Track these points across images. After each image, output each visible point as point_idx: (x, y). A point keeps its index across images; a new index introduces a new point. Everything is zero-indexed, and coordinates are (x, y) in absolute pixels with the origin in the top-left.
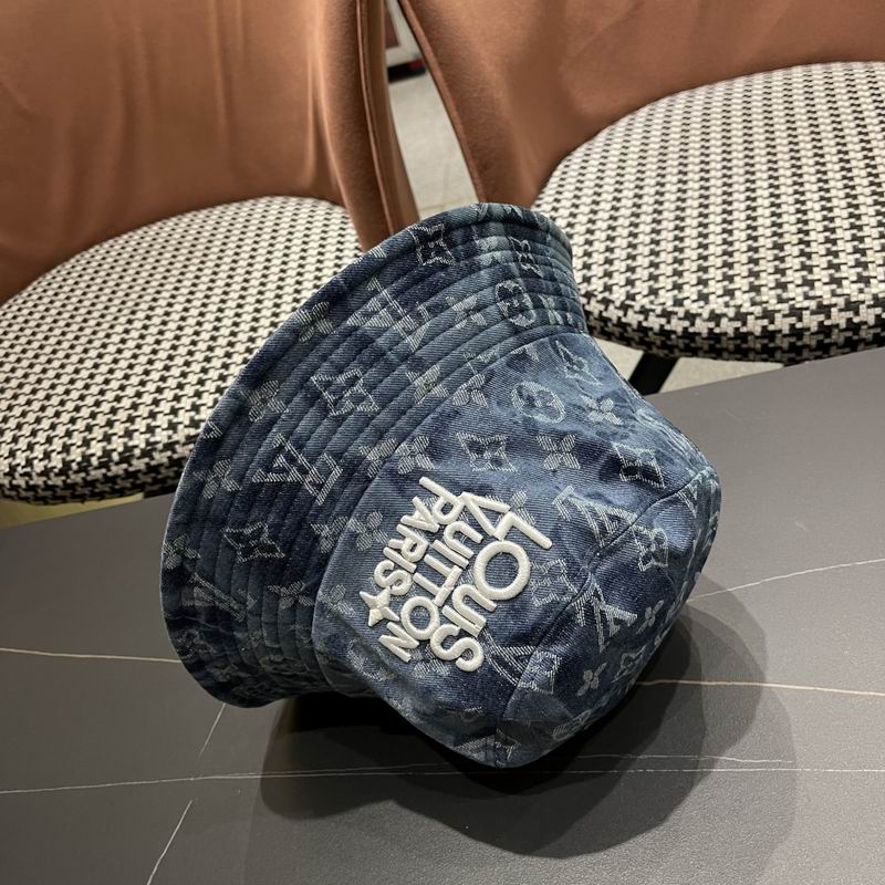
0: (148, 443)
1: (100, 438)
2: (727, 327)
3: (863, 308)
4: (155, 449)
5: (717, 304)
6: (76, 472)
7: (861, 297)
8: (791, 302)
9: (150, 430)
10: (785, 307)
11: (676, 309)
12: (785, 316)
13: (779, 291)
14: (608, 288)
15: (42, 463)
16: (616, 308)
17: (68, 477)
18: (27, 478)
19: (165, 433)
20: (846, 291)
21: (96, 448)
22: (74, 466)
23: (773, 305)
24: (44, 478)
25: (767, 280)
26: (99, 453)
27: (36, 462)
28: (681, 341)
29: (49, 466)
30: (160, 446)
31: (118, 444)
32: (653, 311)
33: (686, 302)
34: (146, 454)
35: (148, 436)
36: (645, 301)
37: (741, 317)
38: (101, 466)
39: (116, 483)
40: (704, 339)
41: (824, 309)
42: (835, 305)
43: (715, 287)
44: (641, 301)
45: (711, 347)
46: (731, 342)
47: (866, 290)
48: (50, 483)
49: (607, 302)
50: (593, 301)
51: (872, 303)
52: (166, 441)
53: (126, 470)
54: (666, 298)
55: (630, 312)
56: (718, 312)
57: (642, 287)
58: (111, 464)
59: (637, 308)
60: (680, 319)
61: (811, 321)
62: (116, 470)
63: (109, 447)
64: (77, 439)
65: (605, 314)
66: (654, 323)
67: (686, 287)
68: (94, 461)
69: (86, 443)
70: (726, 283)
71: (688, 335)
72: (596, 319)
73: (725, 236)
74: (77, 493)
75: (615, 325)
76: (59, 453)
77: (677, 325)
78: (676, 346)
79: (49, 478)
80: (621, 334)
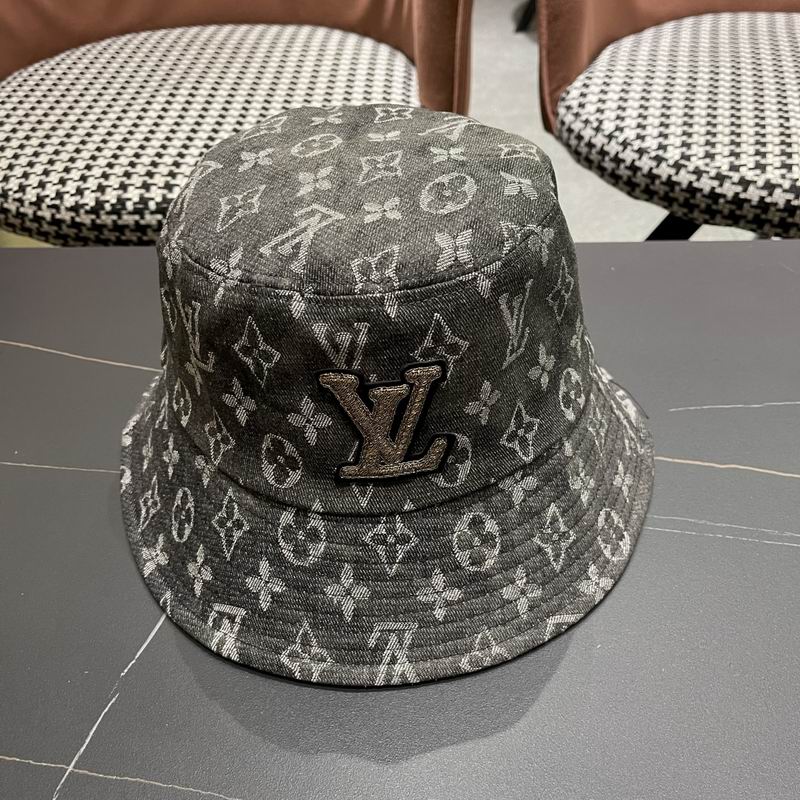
1: (139, 185)
2: (779, 197)
5: (773, 175)
6: (108, 213)
11: (731, 174)
14: (662, 147)
15: (74, 198)
16: (669, 166)
17: (98, 217)
18: (54, 211)
21: (133, 194)
22: (108, 207)
24: (73, 214)
26: (136, 199)
27: (66, 196)
28: (728, 206)
29: (81, 202)
31: (156, 194)
32: (708, 172)
33: (741, 169)
36: (701, 164)
37: (796, 190)
38: (136, 211)
39: (145, 234)
40: (753, 207)
43: (773, 160)
44: (696, 162)
45: (757, 217)
46: (779, 214)
48: (78, 219)
49: (659, 160)
50: (645, 158)
55: (683, 172)
56: (773, 182)
57: (698, 150)
58: (147, 212)
59: (691, 168)
60: (734, 183)
62: (149, 219)
63: (147, 195)
64: (114, 182)
65: (655, 171)
66: (706, 184)
67: (743, 156)
68: (130, 206)
69: (123, 187)
70: (784, 158)
71: (737, 201)
72: (644, 175)
73: (782, 121)
74: (102, 237)
75: (662, 183)
76: (93, 191)
77: (729, 190)
78: (720, 212)
79: (78, 215)
80: (666, 193)
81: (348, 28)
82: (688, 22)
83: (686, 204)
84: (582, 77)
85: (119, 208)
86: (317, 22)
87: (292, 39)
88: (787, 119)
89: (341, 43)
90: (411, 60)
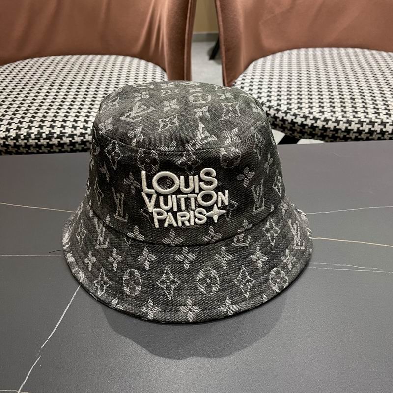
0: (61, 132)
1: (37, 126)
2: (331, 125)
3: (387, 125)
4: (64, 136)
5: (327, 115)
6: (22, 140)
7: (387, 121)
8: (359, 119)
9: (63, 127)
10: (356, 120)
11: (310, 115)
12: (356, 124)
13: (354, 114)
14: (279, 105)
15: (5, 133)
16: (282, 113)
17: (17, 141)
19: (70, 129)
20: (381, 118)
21: (35, 131)
22: (22, 137)
23: (351, 118)
24: (4, 141)
25: (349, 109)
26: (36, 133)
28: (309, 129)
29: (9, 135)
30: (67, 135)
31: (46, 130)
32: (299, 115)
33: (314, 113)
34: (60, 137)
35: (62, 129)
36: (296, 111)
37: (337, 122)
38: (36, 138)
39: (41, 149)
40: (320, 129)
41: (372, 123)
42: (377, 122)
43: (327, 109)
45: (322, 134)
46: (331, 132)
47: (389, 118)
48: (7, 143)
49: (278, 110)
50: (272, 110)
51: (391, 124)
52: (70, 133)
53: (48, 143)
54: (306, 111)
55: (289, 115)
56: (328, 118)
57: (294, 106)
58: (41, 138)
59: (292, 113)
60: (311, 120)
61: (366, 127)
62: (43, 142)
63: (41, 131)
64: (25, 125)
65: (276, 115)
66: (299, 120)
67: (314, 108)
68: (33, 136)
69: (30, 127)
70: (331, 108)
71: (313, 127)
72: (272, 117)
73: (329, 93)
74: (19, 151)
75: (280, 121)
76: (14, 130)
77: (309, 122)
78: (306, 132)
79: (7, 141)
80: (282, 125)
81: (133, 56)
82: (286, 53)
83: (291, 129)
84: (241, 76)
85: (28, 137)
86: (119, 53)
87: (108, 61)
88: (332, 92)
89: (131, 62)
90: (164, 69)
